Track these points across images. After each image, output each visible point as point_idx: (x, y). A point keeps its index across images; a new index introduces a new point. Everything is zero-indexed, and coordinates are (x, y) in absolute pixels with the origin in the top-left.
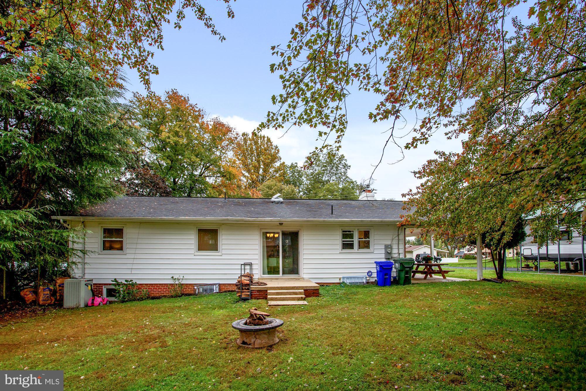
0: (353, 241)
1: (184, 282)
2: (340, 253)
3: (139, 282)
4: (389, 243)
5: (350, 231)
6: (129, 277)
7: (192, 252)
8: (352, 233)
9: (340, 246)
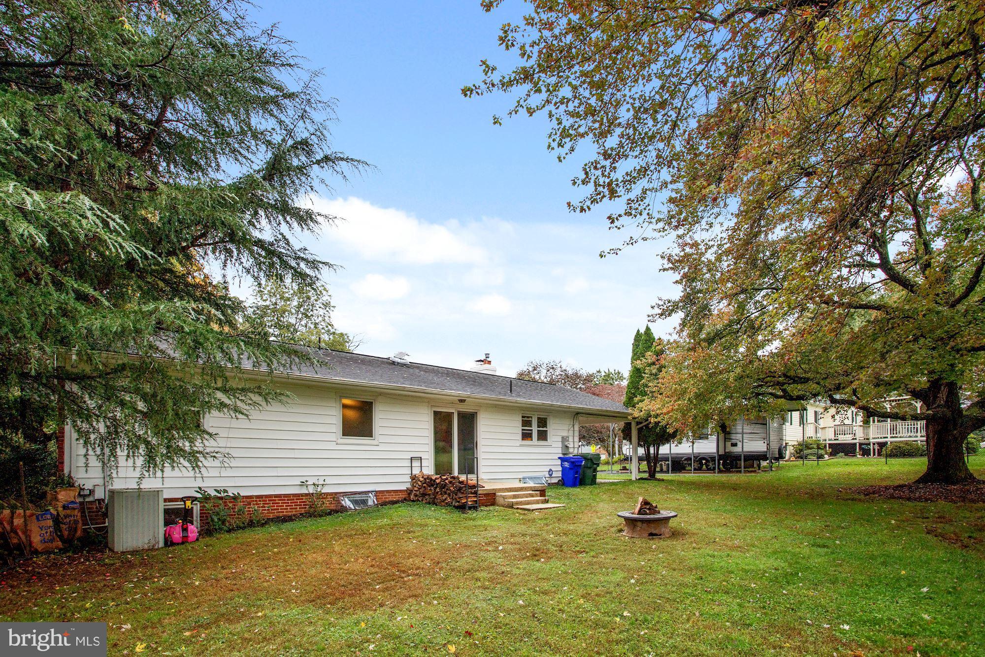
0: (531, 430)
1: (326, 490)
2: (521, 445)
3: (244, 493)
4: (565, 434)
5: (528, 417)
6: (221, 484)
7: (333, 437)
8: (530, 419)
9: (520, 436)
